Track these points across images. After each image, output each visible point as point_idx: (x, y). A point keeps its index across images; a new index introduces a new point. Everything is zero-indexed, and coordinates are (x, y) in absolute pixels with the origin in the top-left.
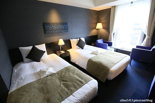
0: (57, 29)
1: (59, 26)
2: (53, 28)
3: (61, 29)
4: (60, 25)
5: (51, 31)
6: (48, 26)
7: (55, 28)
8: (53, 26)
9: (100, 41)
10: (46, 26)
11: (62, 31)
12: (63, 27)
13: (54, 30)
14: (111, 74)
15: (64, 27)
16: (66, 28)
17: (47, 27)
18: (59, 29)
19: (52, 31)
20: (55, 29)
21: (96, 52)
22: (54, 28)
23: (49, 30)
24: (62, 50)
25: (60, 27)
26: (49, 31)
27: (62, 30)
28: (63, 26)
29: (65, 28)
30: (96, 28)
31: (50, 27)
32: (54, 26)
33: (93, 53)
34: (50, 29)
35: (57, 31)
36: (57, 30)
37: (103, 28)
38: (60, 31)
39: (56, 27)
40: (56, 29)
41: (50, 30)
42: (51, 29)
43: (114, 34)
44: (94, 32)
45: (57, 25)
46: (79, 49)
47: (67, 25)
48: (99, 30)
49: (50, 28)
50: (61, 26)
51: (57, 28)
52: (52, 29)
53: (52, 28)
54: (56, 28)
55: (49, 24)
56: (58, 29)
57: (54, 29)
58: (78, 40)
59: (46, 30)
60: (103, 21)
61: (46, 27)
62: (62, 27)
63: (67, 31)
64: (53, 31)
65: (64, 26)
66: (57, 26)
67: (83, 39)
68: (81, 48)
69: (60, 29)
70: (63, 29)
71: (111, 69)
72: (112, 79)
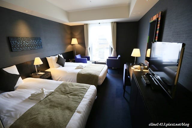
0: (29, 45)
1: (30, 41)
2: (23, 44)
3: (33, 45)
4: (32, 40)
5: (21, 48)
6: (16, 42)
7: (25, 44)
8: (23, 42)
9: (78, 57)
10: (13, 42)
11: (35, 47)
12: (36, 43)
13: (24, 47)
14: (100, 80)
15: (37, 43)
16: (40, 44)
17: (15, 43)
18: (31, 45)
19: (21, 47)
20: (25, 46)
21: (81, 66)
22: (24, 44)
23: (17, 46)
24: (38, 71)
25: (32, 43)
26: (18, 48)
27: (35, 46)
28: (35, 41)
29: (39, 44)
30: (72, 43)
31: (18, 43)
32: (24, 42)
33: (78, 68)
34: (19, 46)
35: (28, 47)
36: (29, 46)
37: (79, 43)
38: (33, 47)
39: (27, 42)
40: (28, 45)
41: (18, 47)
42: (20, 46)
43: (89, 48)
44: (69, 48)
45: (29, 40)
46: (59, 67)
47: (40, 41)
48: (74, 45)
49: (18, 44)
50: (34, 41)
51: (29, 43)
52: (21, 45)
53: (21, 44)
54: (26, 43)
55: (17, 39)
56: (30, 45)
57: (24, 46)
58: (56, 57)
59: (13, 46)
61: (12, 43)
62: (34, 43)
63: (42, 48)
64: (24, 48)
65: (36, 41)
66: (28, 41)
67: (61, 56)
68: (61, 66)
69: (32, 45)
70: (36, 45)
71: (99, 76)
72: (101, 84)
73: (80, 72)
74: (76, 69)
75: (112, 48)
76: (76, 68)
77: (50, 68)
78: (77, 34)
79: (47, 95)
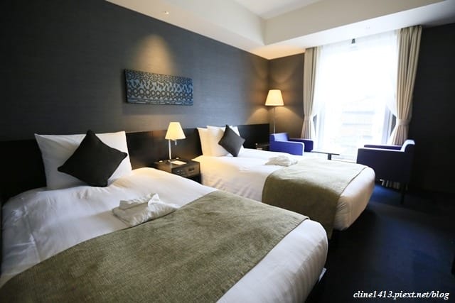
0: (163, 93)
1: (167, 85)
2: (151, 88)
3: (173, 94)
4: (171, 83)
5: (145, 98)
6: (137, 81)
7: (156, 89)
8: (151, 83)
9: (280, 137)
10: (132, 81)
11: (175, 99)
12: (179, 89)
13: (152, 96)
15: (181, 90)
16: (188, 95)
17: (135, 83)
18: (168, 94)
19: (147, 95)
20: (156, 93)
22: (153, 88)
23: (139, 91)
24: (174, 158)
25: (171, 89)
26: (139, 97)
27: (177, 97)
28: (179, 85)
29: (186, 93)
30: (266, 104)
31: (141, 84)
32: (153, 83)
34: (142, 92)
35: (161, 98)
36: (163, 96)
37: (286, 105)
38: (171, 99)
39: (161, 86)
40: (161, 93)
41: (141, 94)
42: (145, 92)
43: (315, 118)
44: (259, 115)
45: (165, 82)
46: (225, 155)
47: (190, 86)
48: (273, 109)
49: (142, 87)
50: (175, 86)
51: (164, 89)
52: (147, 90)
53: (148, 88)
54: (159, 89)
55: (139, 75)
56: (166, 94)
57: (153, 93)
58: (222, 131)
59: (129, 91)
60: (285, 87)
61: (130, 84)
62: (176, 90)
63: (191, 104)
64: (151, 98)
65: (181, 86)
66: (162, 84)
67: (236, 130)
68: (230, 155)
69: (170, 94)
70: (179, 94)
71: (343, 195)
73: (276, 174)
74: (266, 164)
75: (394, 118)
76: (267, 162)
77: (202, 154)
78: (282, 79)
79: (153, 213)
